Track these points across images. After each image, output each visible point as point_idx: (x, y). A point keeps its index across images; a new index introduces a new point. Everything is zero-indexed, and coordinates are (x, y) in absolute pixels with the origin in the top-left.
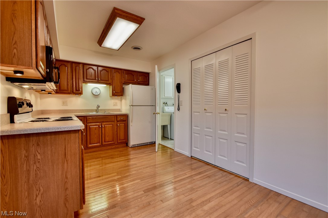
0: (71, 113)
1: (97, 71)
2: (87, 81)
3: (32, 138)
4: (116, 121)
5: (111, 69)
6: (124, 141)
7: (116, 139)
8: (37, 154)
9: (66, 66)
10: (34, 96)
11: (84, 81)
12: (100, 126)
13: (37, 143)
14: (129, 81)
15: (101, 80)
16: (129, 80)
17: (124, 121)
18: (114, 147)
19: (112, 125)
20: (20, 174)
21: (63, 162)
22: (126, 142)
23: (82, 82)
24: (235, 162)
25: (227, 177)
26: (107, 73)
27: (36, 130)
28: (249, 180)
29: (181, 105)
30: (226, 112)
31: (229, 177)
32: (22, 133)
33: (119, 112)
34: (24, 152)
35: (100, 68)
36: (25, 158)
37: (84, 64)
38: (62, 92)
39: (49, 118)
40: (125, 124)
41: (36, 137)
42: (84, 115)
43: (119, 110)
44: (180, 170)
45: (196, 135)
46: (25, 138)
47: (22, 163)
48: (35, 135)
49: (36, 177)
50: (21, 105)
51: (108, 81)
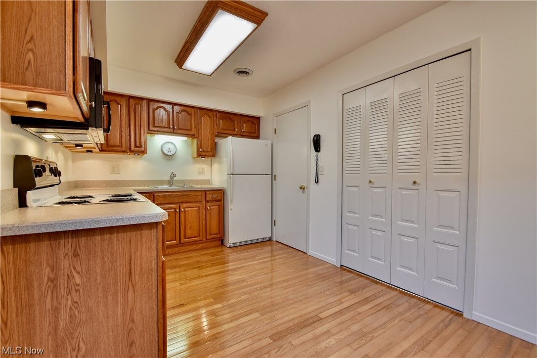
0: (126, 187)
1: (171, 113)
2: (154, 131)
3: (63, 241)
4: (204, 202)
5: (196, 110)
6: (218, 236)
7: (204, 232)
8: (75, 273)
9: (118, 104)
10: (62, 156)
11: (149, 130)
12: (178, 210)
13: (75, 251)
14: (227, 132)
15: (179, 129)
16: (226, 130)
17: (217, 201)
18: (200, 246)
19: (197, 208)
20: (38, 318)
21: (127, 288)
22: (220, 240)
23: (146, 132)
24: (433, 279)
25: (419, 308)
26: (189, 116)
27: (73, 224)
28: (462, 315)
29: (320, 173)
30: (416, 187)
31: (424, 307)
32: (44, 231)
33: (207, 185)
34: (48, 270)
35: (176, 108)
36: (49, 283)
37: (150, 101)
38: (111, 149)
39: (90, 197)
40: (219, 206)
41: (72, 238)
42: (150, 190)
43: (208, 182)
44: (327, 292)
45: (350, 227)
46: (50, 240)
47: (42, 295)
48: (70, 235)
49: (71, 322)
50: (40, 172)
51: (190, 130)
